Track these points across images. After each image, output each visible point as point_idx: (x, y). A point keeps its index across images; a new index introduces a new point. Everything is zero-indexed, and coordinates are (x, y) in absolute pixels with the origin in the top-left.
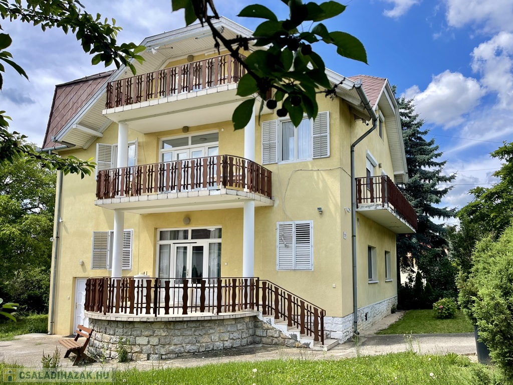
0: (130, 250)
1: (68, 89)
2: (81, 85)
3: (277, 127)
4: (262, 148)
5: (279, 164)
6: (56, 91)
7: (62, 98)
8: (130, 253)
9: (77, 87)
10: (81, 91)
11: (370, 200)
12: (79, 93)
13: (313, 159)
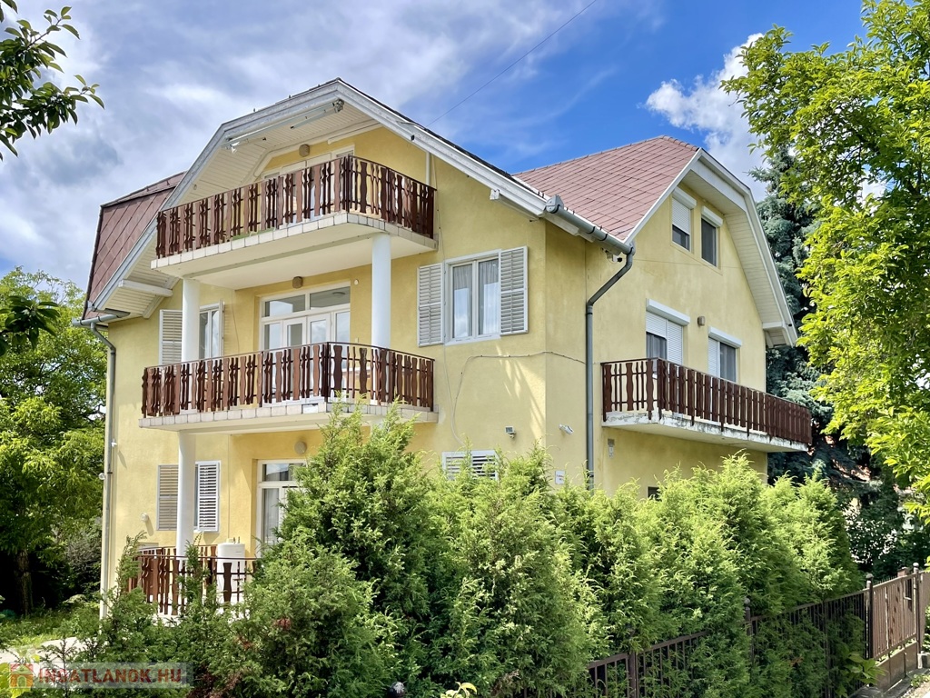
0: (217, 497)
1: (120, 211)
2: (138, 203)
3: (441, 277)
4: (418, 316)
5: (446, 344)
6: (101, 216)
7: (110, 228)
8: (216, 503)
9: (132, 207)
10: (138, 216)
11: (626, 405)
12: (135, 219)
13: (502, 336)
